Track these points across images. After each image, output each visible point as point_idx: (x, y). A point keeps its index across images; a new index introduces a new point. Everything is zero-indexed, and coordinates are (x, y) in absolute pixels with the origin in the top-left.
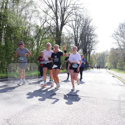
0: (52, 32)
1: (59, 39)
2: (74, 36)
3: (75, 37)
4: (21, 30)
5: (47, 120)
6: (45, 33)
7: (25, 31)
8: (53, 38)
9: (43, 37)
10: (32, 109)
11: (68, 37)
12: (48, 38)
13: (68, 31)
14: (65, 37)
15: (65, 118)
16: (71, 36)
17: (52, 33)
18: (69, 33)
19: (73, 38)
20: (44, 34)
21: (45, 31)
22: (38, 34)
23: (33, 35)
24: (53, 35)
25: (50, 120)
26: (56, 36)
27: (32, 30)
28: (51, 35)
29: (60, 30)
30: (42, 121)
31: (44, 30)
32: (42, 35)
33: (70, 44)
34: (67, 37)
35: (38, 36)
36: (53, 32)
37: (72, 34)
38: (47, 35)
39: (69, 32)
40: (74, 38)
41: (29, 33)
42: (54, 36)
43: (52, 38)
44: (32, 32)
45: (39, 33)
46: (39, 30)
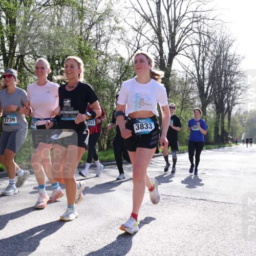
2: (197, 77)
3: (198, 79)
4: (90, 67)
5: (148, 250)
7: (96, 69)
11: (185, 80)
13: (184, 67)
14: (178, 80)
15: (184, 246)
16: (191, 77)
18: (187, 71)
19: (194, 81)
22: (123, 75)
23: (112, 77)
25: (154, 250)
27: (112, 68)
29: (167, 66)
30: (138, 250)
33: (189, 94)
34: (183, 79)
37: (192, 73)
39: (187, 69)
40: (196, 81)
44: (112, 71)
45: (124, 73)
46: (125, 66)
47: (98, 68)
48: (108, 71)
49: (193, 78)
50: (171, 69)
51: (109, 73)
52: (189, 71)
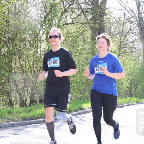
0: (81, 8)
1: (99, 24)
2: (137, 15)
3: (139, 17)
4: (7, 5)
6: (65, 11)
7: (15, 8)
8: (85, 23)
9: (59, 21)
11: (122, 20)
12: (72, 23)
13: (121, 3)
14: (114, 20)
16: (130, 16)
17: (83, 11)
18: (125, 9)
19: (133, 20)
20: (62, 14)
21: (64, 7)
22: (48, 14)
23: (35, 17)
24: (84, 14)
26: (93, 17)
27: (34, 6)
28: (79, 15)
29: (101, 3)
31: (63, 4)
32: (59, 17)
33: (128, 37)
34: (120, 18)
35: (49, 21)
36: (83, 7)
37: (131, 11)
38: (69, 17)
39: (125, 6)
40: (136, 20)
41: (25, 12)
42: (86, 18)
43: (82, 24)
45: (50, 12)
46: (51, 4)
47: (17, 6)
48: (29, 9)
49: (133, 17)
50: (105, 6)
51: (31, 12)
52: (127, 8)
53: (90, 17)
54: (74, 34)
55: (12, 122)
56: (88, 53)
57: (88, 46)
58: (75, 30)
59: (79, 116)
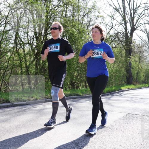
1: (129, 47)
2: (148, 43)
4: (84, 40)
5: (122, 146)
6: (112, 41)
7: (88, 41)
8: (122, 47)
10: (102, 133)
11: (141, 45)
12: (116, 47)
13: (140, 37)
14: (136, 45)
15: (144, 144)
16: (144, 43)
17: (121, 41)
19: (146, 45)
20: (111, 43)
21: (111, 39)
24: (122, 43)
25: (125, 146)
26: (126, 44)
28: (119, 43)
29: (130, 37)
30: (116, 146)
33: (143, 54)
34: (139, 44)
37: (145, 41)
38: (114, 44)
39: (142, 39)
40: (148, 45)
42: (123, 45)
43: (121, 47)
47: (89, 40)
49: (146, 44)
52: (143, 40)
53: (124, 44)
54: (116, 53)
55: (87, 95)
56: (124, 62)
57: (124, 59)
58: (117, 50)
59: (119, 93)
